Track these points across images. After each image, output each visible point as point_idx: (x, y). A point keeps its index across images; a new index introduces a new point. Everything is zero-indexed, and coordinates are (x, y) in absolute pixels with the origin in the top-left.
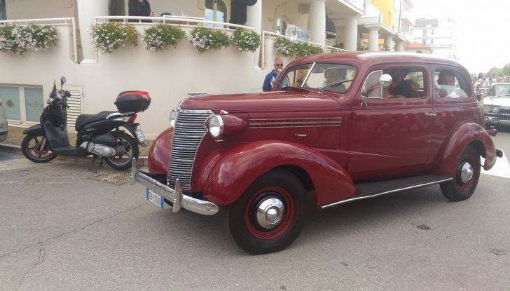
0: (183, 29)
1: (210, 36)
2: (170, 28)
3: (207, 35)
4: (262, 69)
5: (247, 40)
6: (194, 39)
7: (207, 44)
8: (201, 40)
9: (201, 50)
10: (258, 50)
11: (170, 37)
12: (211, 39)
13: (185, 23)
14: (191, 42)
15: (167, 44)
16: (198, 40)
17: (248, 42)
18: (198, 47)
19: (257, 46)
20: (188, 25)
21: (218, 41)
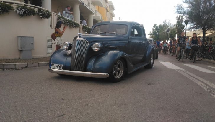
0: (12, 6)
1: (26, 9)
2: (5, 5)
3: (25, 9)
4: (52, 29)
5: (45, 13)
6: (18, 10)
7: (25, 13)
8: (22, 11)
9: (21, 16)
10: (50, 18)
11: (5, 8)
12: (26, 10)
13: (13, 3)
14: (16, 12)
15: (4, 12)
16: (20, 11)
17: (45, 14)
18: (20, 14)
19: (49, 16)
20: (15, 4)
21: (30, 12)
